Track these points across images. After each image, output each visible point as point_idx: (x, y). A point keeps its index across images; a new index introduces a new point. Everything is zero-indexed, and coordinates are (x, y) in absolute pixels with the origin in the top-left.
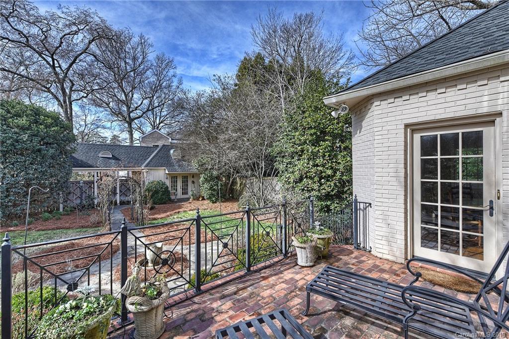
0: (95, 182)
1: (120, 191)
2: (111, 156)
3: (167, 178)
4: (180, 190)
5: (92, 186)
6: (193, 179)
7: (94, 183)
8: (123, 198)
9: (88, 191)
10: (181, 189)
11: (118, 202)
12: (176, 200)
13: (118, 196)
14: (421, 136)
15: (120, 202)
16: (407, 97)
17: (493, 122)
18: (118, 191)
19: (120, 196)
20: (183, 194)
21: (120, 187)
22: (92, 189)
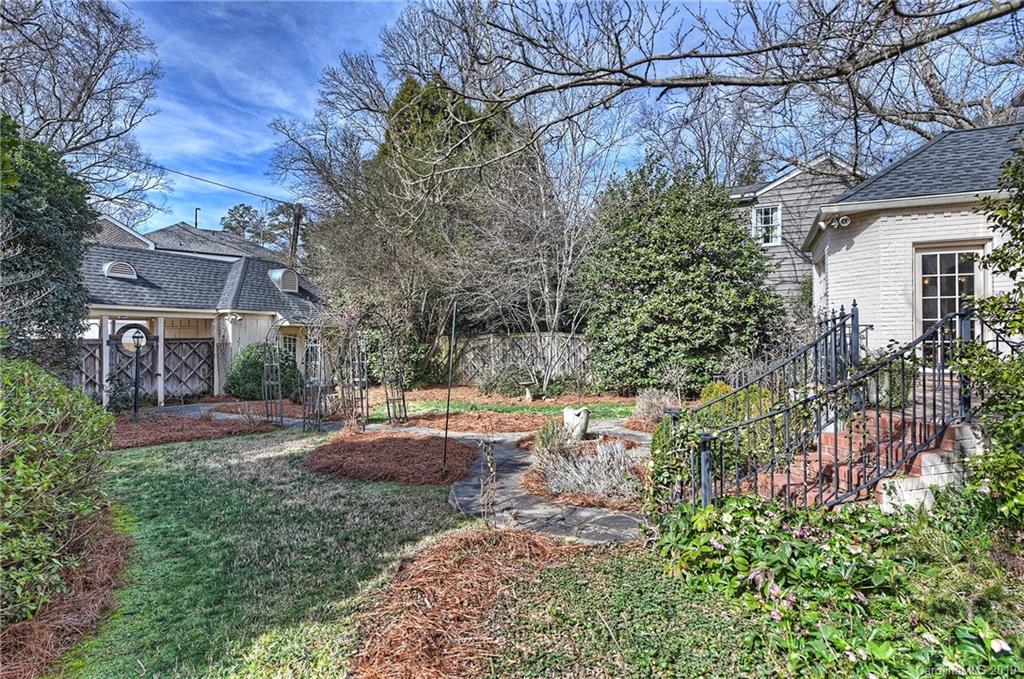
0: (105, 343)
1: (167, 369)
2: (135, 277)
5: (97, 354)
7: (101, 347)
8: (174, 388)
9: (87, 369)
11: (161, 398)
13: (160, 381)
14: (923, 256)
15: (166, 397)
16: (916, 216)
17: (983, 246)
18: (160, 369)
19: (166, 381)
21: (165, 359)
22: (97, 363)
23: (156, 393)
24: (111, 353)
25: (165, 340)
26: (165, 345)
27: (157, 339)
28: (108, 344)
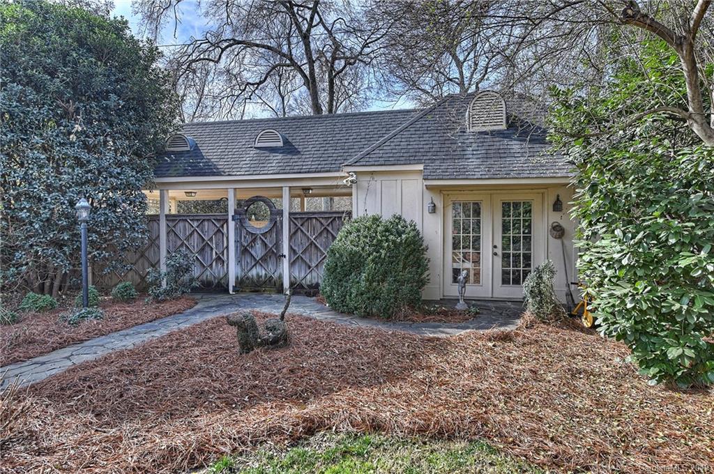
0: (230, 218)
1: (292, 250)
2: (281, 144)
3: (434, 209)
4: (490, 264)
5: (225, 230)
6: (555, 218)
7: (227, 221)
8: (299, 273)
10: (499, 261)
11: (286, 284)
12: (461, 306)
13: (285, 264)
15: (292, 284)
18: (286, 251)
19: (292, 264)
20: (505, 281)
21: (290, 238)
22: (225, 239)
23: (281, 277)
24: (236, 229)
25: (290, 214)
26: (290, 219)
27: (281, 213)
28: (233, 220)
